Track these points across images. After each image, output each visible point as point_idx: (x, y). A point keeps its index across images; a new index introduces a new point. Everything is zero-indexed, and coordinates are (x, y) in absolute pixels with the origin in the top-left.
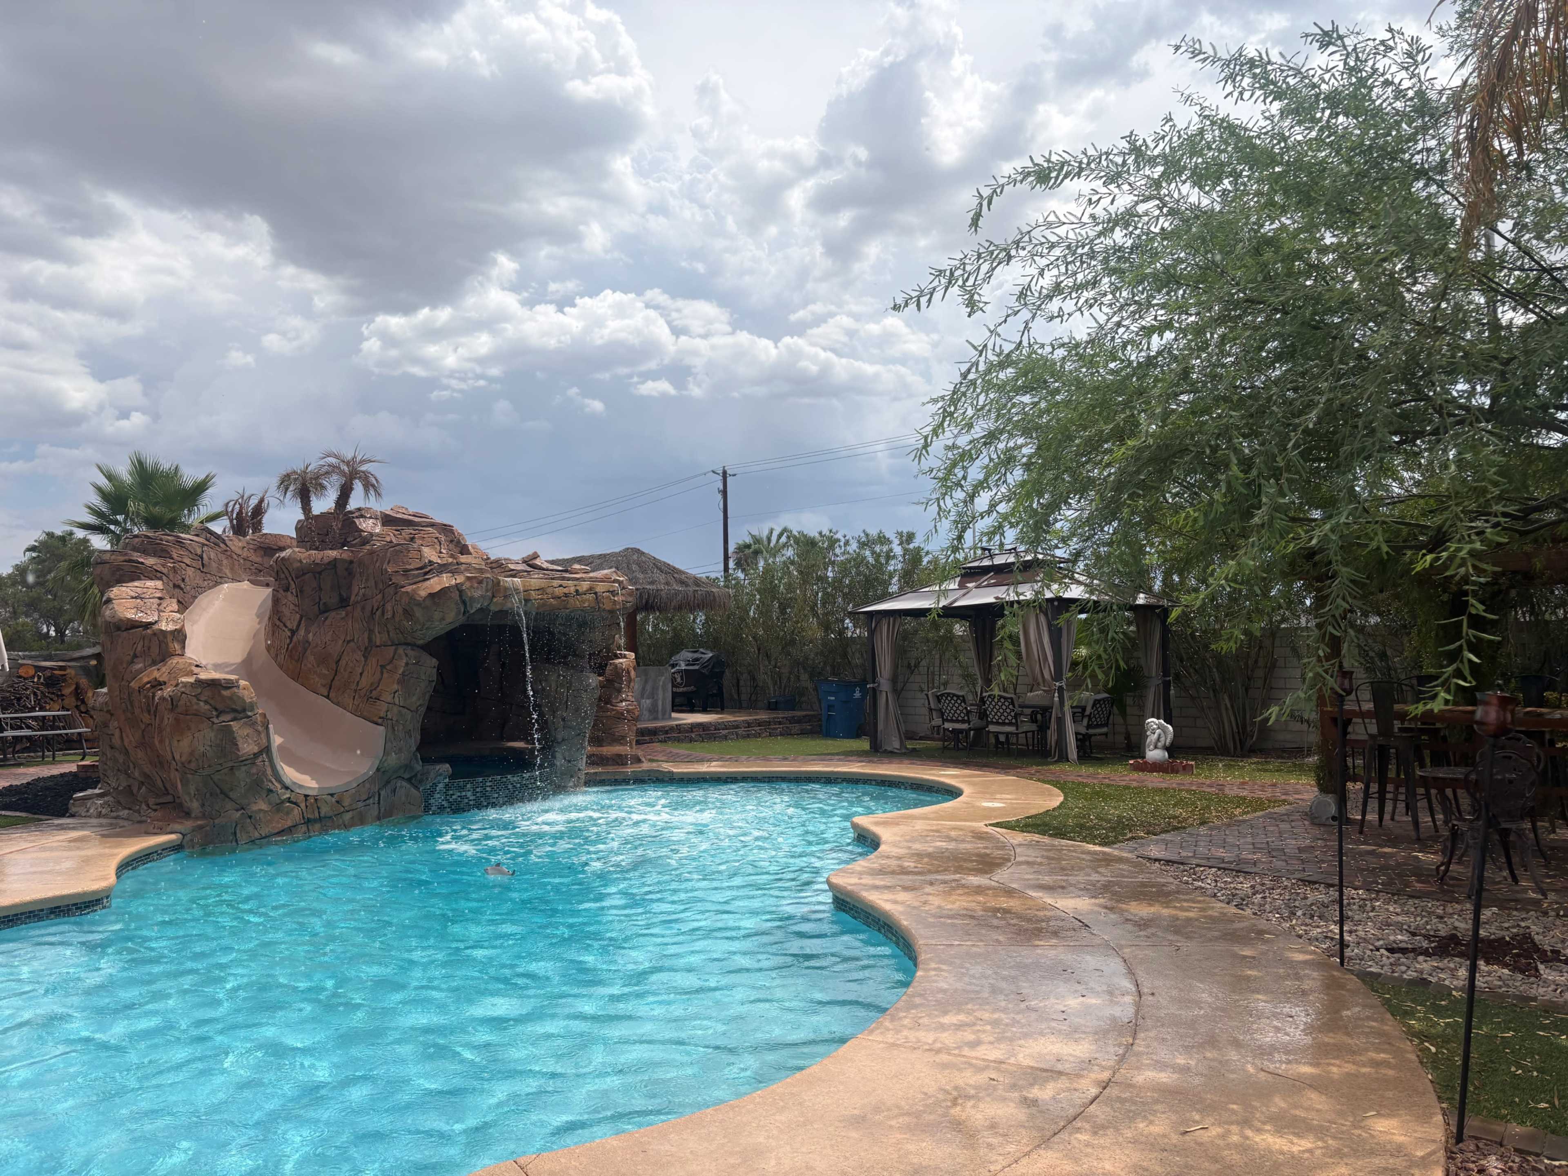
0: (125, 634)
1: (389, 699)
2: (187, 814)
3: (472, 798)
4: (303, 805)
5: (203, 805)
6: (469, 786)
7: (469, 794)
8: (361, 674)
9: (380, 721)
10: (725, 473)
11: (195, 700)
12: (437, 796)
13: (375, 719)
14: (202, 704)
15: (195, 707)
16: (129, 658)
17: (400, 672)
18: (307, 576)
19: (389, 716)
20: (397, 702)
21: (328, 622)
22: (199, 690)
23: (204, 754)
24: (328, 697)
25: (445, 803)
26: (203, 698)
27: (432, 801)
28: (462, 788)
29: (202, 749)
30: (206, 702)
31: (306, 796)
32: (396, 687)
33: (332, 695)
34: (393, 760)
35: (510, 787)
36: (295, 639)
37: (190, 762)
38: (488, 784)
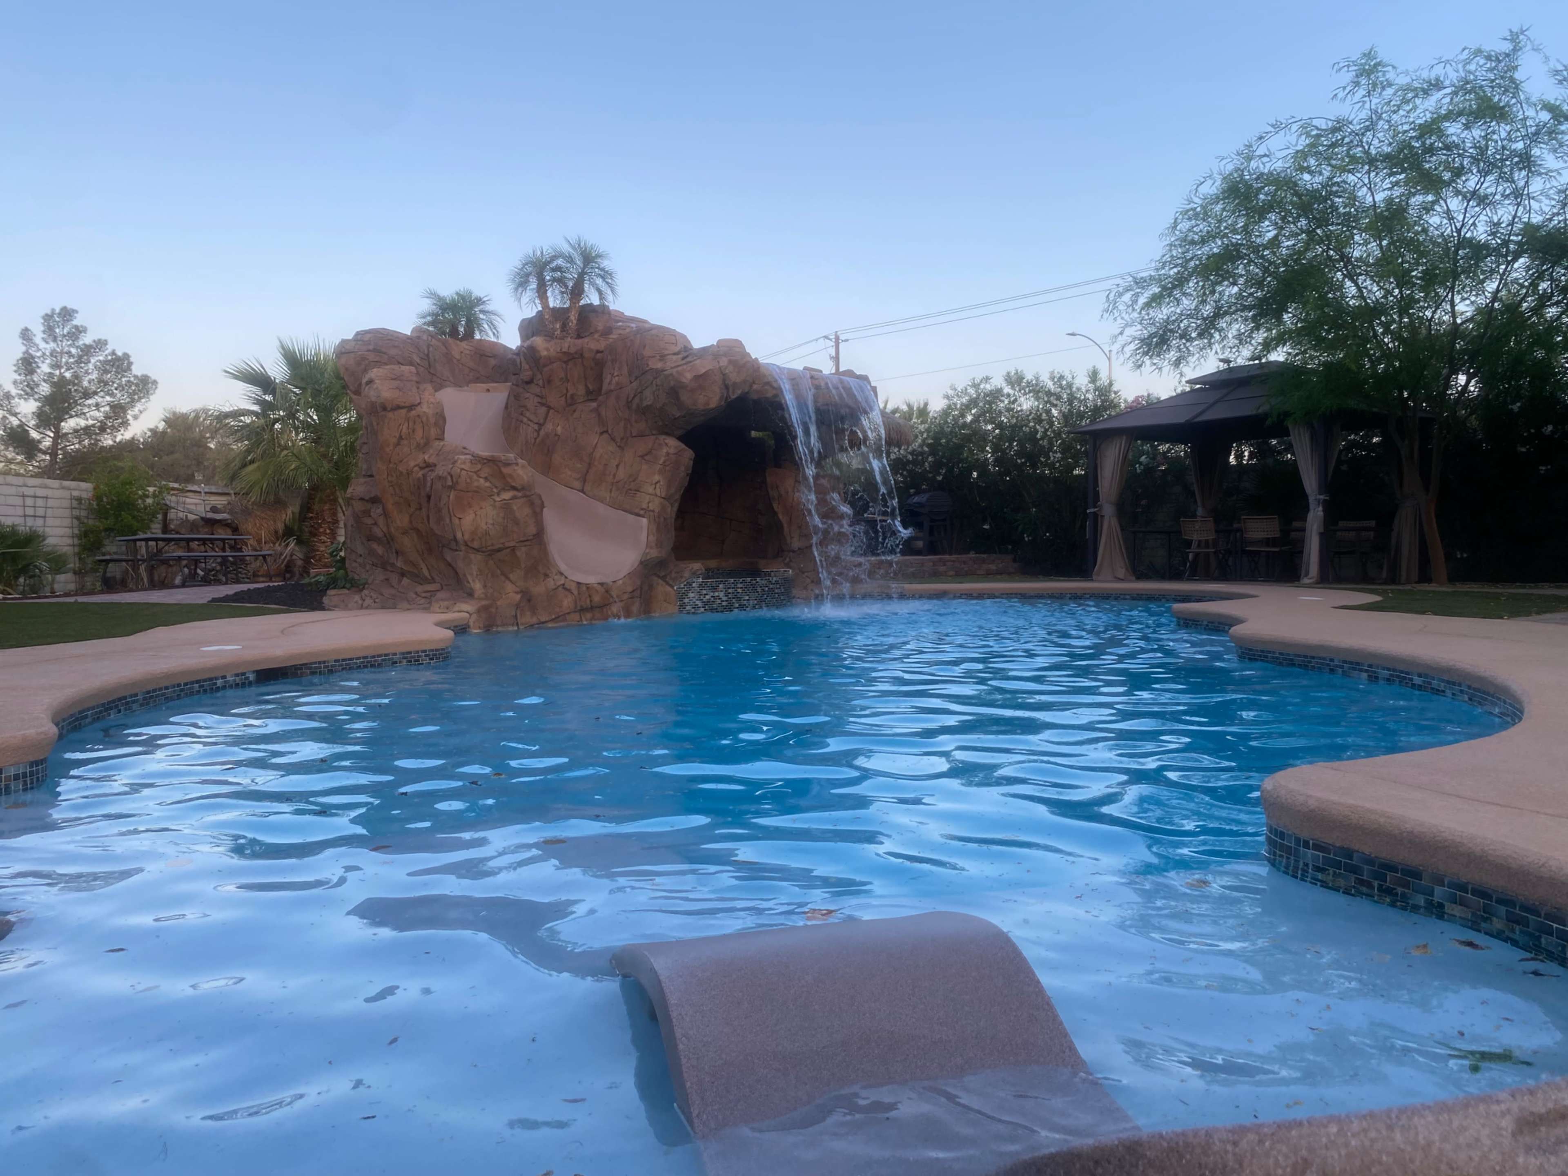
0: (390, 415)
1: (651, 490)
2: (471, 594)
3: (725, 598)
4: (575, 592)
5: (485, 586)
6: (721, 586)
7: (722, 594)
8: (617, 466)
9: (642, 512)
10: (837, 339)
11: (475, 477)
12: (691, 595)
13: (637, 511)
14: (482, 480)
15: (476, 484)
16: (395, 440)
17: (661, 462)
18: (555, 365)
19: (651, 508)
20: (659, 493)
21: (576, 415)
22: (479, 466)
23: (487, 533)
24: (582, 491)
25: (699, 604)
26: (483, 475)
27: (686, 600)
28: (714, 589)
29: (485, 527)
30: (486, 479)
31: (579, 583)
32: (657, 478)
33: (587, 488)
34: (654, 553)
35: (759, 590)
36: (542, 433)
37: (473, 540)
38: (740, 585)
